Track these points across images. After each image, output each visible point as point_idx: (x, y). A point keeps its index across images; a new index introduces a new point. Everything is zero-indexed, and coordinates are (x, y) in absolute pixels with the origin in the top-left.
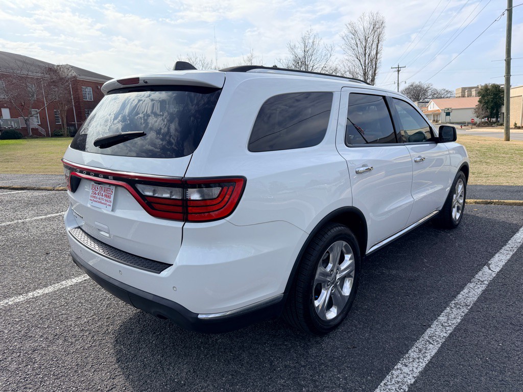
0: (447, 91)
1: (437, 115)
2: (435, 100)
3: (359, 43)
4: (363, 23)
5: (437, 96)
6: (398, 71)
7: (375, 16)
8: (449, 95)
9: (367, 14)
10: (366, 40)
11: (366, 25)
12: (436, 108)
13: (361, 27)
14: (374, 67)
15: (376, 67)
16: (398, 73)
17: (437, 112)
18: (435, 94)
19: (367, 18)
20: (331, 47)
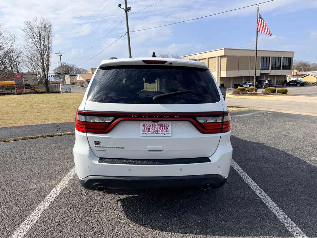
0: (83, 70)
1: (82, 83)
2: (80, 74)
3: (35, 35)
4: (37, 23)
5: (79, 72)
6: (60, 56)
7: (45, 20)
8: (85, 72)
9: (39, 18)
10: (40, 34)
11: (39, 25)
12: (81, 79)
13: (36, 26)
14: (48, 52)
15: (49, 53)
16: (60, 57)
17: (82, 81)
18: (77, 71)
19: (39, 20)
20: (14, 35)
